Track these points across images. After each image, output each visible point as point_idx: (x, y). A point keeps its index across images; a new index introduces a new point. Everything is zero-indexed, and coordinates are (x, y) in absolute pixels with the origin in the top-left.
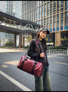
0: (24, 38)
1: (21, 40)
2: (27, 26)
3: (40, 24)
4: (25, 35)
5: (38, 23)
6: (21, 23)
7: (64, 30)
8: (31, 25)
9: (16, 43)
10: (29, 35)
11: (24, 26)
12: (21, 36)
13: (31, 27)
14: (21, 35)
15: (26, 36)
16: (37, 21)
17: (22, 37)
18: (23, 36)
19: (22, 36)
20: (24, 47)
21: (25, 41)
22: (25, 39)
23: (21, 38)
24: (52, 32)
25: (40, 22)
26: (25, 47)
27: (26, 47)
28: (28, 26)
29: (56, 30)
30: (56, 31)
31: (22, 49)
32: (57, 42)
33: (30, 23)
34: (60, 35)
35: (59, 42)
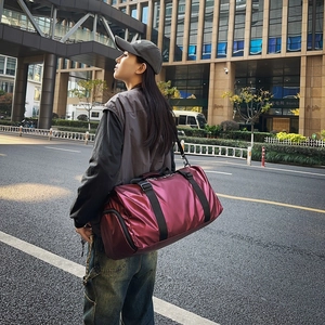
0: (66, 77)
1: (49, 89)
2: (83, 26)
3: (147, 20)
4: (72, 67)
5: (136, 14)
6: (55, 6)
7: (246, 57)
8: (106, 22)
9: (24, 103)
10: (93, 68)
11: (68, 21)
12: (51, 70)
13: (102, 30)
14: (52, 63)
15: (76, 69)
16: (133, 7)
17: (55, 73)
18: (59, 70)
19: (56, 67)
20: (62, 124)
21: (71, 95)
22: (72, 85)
23: (51, 76)
24: (198, 61)
25: (147, 11)
26: (68, 123)
27: (73, 124)
28: (88, 25)
29: (213, 53)
30: (213, 60)
31: (54, 130)
32: (215, 107)
33: (101, 14)
34: (228, 77)
35: (226, 109)
